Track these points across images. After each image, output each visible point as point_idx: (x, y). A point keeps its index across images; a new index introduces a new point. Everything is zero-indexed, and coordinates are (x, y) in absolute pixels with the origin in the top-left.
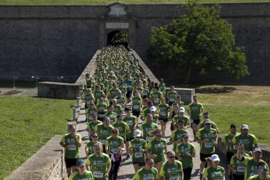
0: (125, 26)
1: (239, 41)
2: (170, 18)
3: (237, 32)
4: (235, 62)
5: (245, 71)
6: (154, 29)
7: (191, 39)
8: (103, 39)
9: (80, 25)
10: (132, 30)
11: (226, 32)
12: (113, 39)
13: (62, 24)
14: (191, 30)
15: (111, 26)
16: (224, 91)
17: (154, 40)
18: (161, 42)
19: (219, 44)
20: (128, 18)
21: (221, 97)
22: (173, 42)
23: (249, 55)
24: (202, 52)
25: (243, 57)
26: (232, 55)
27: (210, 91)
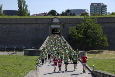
0: (59, 26)
1: (104, 33)
2: (77, 23)
3: (104, 29)
4: (103, 41)
5: (107, 44)
6: (70, 28)
7: (85, 32)
8: (50, 32)
9: (41, 26)
10: (62, 28)
11: (100, 29)
12: (54, 31)
13: (34, 26)
14: (85, 28)
15: (53, 26)
16: (99, 53)
17: (70, 32)
18: (73, 33)
19: (96, 34)
20: (60, 23)
21: (97, 55)
22: (78, 33)
23: (108, 38)
24: (90, 37)
25: (106, 39)
26: (102, 38)
27: (93, 53)
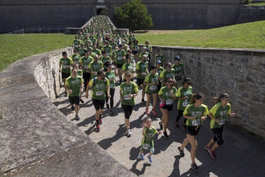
0: (104, 7)
1: (149, 13)
2: (122, 4)
3: (149, 9)
4: (148, 21)
5: (152, 24)
6: (116, 8)
7: (131, 12)
8: (95, 12)
9: (85, 7)
10: (107, 9)
11: (145, 9)
12: (99, 12)
13: (78, 6)
14: (131, 8)
15: (98, 7)
16: (144, 32)
17: (116, 12)
18: (119, 13)
19: (142, 14)
20: (105, 3)
21: (143, 34)
22: (124, 13)
23: (153, 18)
24: (136, 17)
25: (151, 19)
26: (147, 18)
27: (139, 32)
